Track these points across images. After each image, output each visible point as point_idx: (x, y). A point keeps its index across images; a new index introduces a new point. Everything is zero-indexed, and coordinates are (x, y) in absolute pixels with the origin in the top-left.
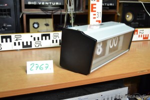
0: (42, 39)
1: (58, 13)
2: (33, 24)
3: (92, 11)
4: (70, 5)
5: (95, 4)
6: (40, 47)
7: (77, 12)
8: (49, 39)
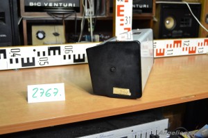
0: (49, 54)
1: (72, 17)
2: (37, 33)
3: (119, 15)
4: (88, 7)
5: (123, 6)
6: (46, 65)
7: (98, 17)
8: (59, 53)
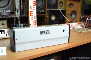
1: (10, 16)
3: (31, 15)
4: (17, 12)
5: (32, 11)
7: (22, 16)
8: (4, 33)
